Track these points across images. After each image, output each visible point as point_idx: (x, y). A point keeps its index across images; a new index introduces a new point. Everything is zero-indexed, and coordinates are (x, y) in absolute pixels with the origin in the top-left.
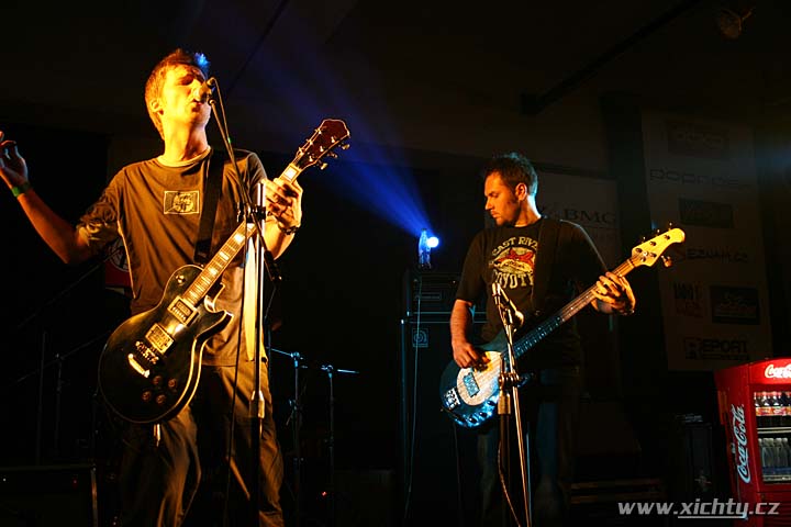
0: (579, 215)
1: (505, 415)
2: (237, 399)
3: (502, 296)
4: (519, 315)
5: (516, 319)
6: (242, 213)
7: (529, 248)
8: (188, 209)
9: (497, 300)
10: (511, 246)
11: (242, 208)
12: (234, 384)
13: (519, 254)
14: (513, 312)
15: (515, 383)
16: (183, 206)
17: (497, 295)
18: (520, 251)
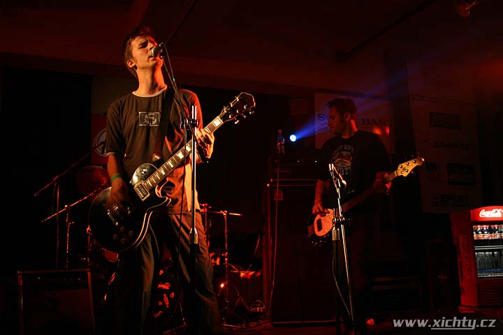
0: (370, 121)
1: (337, 241)
2: (182, 228)
3: (334, 172)
4: (344, 182)
5: (342, 184)
6: (183, 124)
7: (350, 152)
8: (154, 123)
9: (332, 174)
10: (340, 151)
11: (183, 121)
12: (180, 221)
13: (345, 155)
14: (341, 181)
15: (343, 223)
16: (151, 121)
17: (332, 171)
18: (345, 153)
